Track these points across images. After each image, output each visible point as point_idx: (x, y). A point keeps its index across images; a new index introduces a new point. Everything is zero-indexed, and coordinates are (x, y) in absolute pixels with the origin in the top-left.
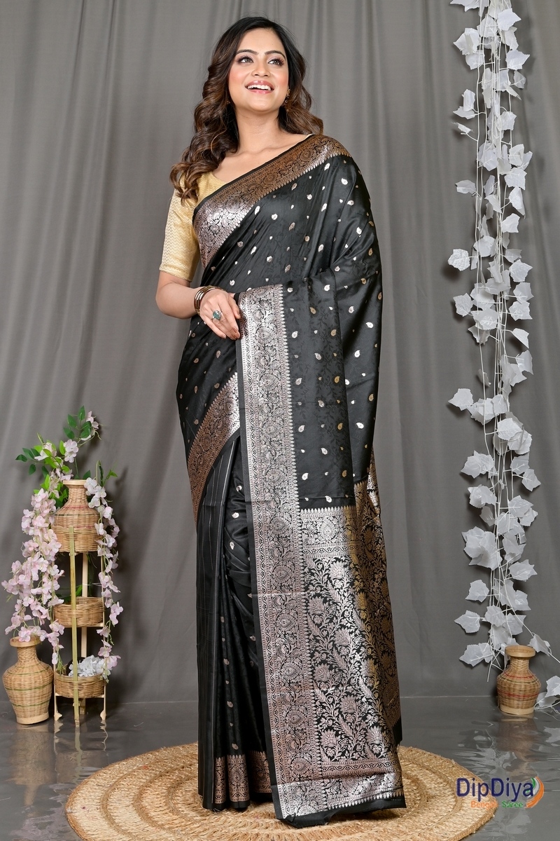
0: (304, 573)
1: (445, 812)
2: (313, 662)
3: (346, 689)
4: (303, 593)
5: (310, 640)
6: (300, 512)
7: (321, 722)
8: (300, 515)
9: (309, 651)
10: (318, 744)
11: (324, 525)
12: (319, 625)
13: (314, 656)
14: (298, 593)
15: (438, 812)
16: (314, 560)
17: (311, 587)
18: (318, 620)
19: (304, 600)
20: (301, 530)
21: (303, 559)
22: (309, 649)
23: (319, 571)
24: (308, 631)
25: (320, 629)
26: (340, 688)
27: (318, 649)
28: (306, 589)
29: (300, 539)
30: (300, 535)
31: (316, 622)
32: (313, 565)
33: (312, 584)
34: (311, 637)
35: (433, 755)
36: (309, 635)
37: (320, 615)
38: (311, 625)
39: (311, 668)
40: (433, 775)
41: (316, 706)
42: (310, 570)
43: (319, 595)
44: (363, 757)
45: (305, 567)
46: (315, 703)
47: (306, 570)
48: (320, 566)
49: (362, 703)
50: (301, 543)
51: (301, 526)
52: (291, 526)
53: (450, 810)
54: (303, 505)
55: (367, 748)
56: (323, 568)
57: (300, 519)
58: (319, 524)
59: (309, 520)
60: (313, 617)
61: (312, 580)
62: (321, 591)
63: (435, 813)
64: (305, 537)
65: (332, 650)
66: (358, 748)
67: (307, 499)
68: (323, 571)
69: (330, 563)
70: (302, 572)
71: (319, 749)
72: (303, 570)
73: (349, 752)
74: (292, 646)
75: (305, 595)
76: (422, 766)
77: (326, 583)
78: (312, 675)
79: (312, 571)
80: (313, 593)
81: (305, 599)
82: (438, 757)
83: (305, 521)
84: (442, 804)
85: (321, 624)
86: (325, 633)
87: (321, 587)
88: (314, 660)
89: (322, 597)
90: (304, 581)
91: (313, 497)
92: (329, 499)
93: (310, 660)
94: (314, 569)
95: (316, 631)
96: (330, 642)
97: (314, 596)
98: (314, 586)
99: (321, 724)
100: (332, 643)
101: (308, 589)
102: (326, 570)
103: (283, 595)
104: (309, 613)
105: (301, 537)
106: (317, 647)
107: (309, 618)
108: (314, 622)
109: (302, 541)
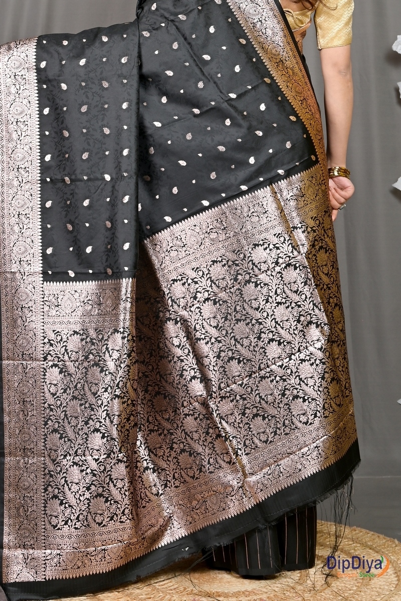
0: (44, 343)
1: (387, 591)
2: (46, 430)
3: (73, 459)
4: (42, 363)
5: (45, 408)
6: (43, 284)
7: (47, 490)
8: (42, 287)
9: (43, 419)
10: (43, 512)
11: (65, 298)
12: (54, 395)
13: (48, 424)
14: (38, 362)
15: (380, 590)
16: (54, 331)
17: (49, 357)
18: (53, 389)
19: (42, 370)
20: (43, 301)
21: (43, 329)
22: (44, 418)
23: (57, 342)
24: (44, 400)
25: (55, 399)
26: (68, 458)
27: (51, 417)
28: (45, 359)
29: (42, 310)
30: (42, 307)
31: (52, 391)
32: (52, 336)
33: (50, 354)
34: (46, 405)
35: (377, 534)
36: (44, 403)
37: (55, 385)
38: (48, 395)
39: (44, 435)
40: (376, 554)
41: (44, 475)
42: (49, 340)
43: (56, 365)
44: (85, 526)
45: (45, 338)
46: (44, 471)
47: (46, 340)
48: (59, 338)
49: (87, 474)
50: (43, 314)
51: (43, 298)
52: (34, 297)
53: (393, 589)
54: (47, 277)
55: (89, 517)
56: (61, 340)
57: (43, 291)
58: (60, 297)
59: (51, 293)
60: (49, 386)
61: (50, 351)
62: (58, 361)
63: (377, 592)
64: (46, 308)
65: (63, 419)
66: (81, 517)
67: (50, 272)
68: (62, 343)
69: (68, 335)
70: (42, 342)
71: (44, 518)
72: (43, 340)
73: (72, 521)
74: (30, 413)
75: (43, 364)
76: (365, 545)
77: (64, 354)
78: (44, 442)
79: (51, 342)
80: (51, 363)
81: (43, 368)
82: (381, 536)
83: (46, 292)
84: (384, 583)
85: (56, 394)
86: (59, 403)
87: (59, 358)
88: (47, 428)
89: (59, 368)
90: (43, 351)
91: (55, 271)
92: (72, 274)
93: (44, 428)
94: (53, 340)
95: (51, 400)
96: (62, 412)
97: (52, 366)
98: (52, 356)
99: (47, 492)
100: (64, 413)
101: (47, 359)
102: (64, 342)
103: (24, 362)
104: (46, 382)
105: (43, 308)
106: (51, 416)
107: (45, 387)
108: (50, 391)
109: (43, 312)
